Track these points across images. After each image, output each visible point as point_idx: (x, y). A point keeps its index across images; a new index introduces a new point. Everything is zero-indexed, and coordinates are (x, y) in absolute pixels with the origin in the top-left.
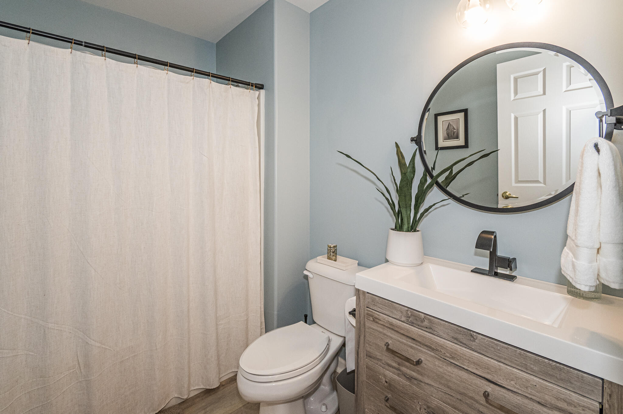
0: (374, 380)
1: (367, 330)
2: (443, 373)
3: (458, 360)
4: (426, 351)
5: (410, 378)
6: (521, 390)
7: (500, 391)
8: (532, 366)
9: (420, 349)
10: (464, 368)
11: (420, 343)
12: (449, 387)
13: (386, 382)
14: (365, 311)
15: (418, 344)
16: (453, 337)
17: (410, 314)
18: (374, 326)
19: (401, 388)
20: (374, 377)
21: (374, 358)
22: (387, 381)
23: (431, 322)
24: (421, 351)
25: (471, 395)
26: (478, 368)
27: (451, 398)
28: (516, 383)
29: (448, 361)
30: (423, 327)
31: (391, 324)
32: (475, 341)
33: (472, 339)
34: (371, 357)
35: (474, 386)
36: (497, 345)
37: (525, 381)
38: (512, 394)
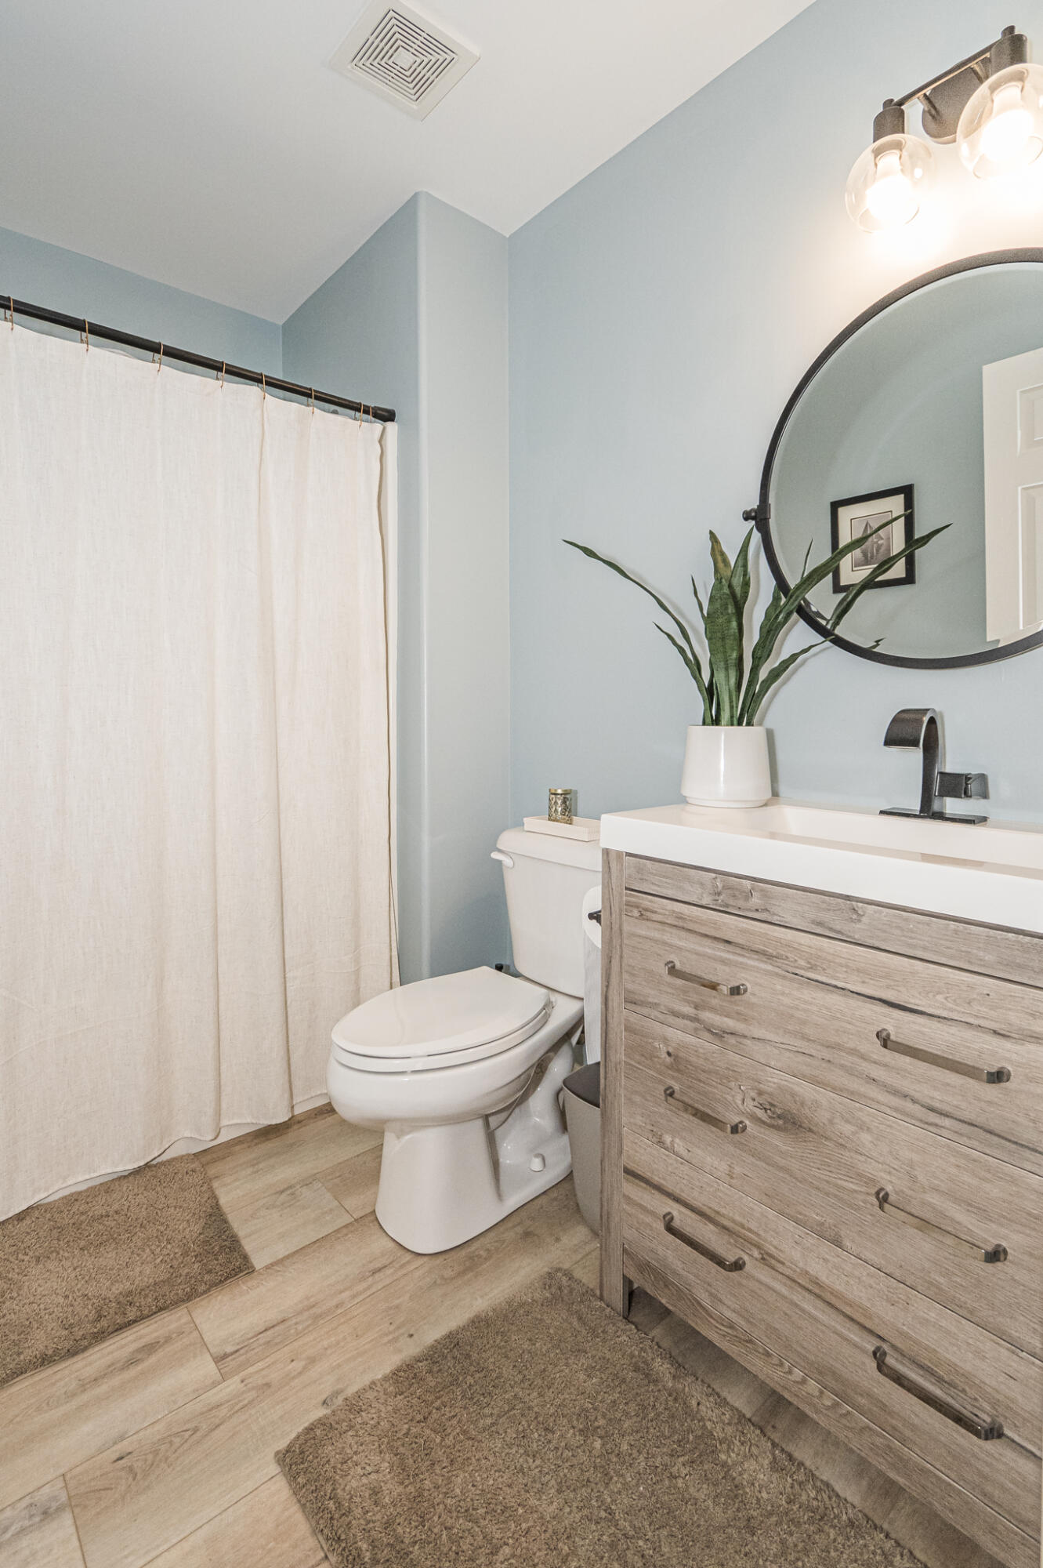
0: (643, 1055)
1: (625, 941)
2: (792, 1008)
3: (824, 969)
4: (756, 964)
5: (720, 1034)
6: (959, 1012)
7: (914, 1023)
8: (981, 954)
9: (741, 963)
10: (836, 987)
11: (743, 947)
12: (804, 1037)
13: (669, 1054)
14: (621, 897)
15: (738, 951)
16: (813, 922)
17: (720, 885)
18: (643, 929)
19: (701, 1062)
20: (641, 1048)
21: (643, 1004)
22: (671, 1050)
23: (766, 896)
24: (744, 967)
25: (851, 1045)
26: (867, 980)
27: (808, 1060)
28: (946, 998)
29: (802, 976)
30: (749, 910)
31: (680, 917)
32: (859, 921)
33: (855, 916)
34: (635, 1003)
35: (858, 1024)
36: (906, 920)
37: (965, 989)
38: (939, 1025)
